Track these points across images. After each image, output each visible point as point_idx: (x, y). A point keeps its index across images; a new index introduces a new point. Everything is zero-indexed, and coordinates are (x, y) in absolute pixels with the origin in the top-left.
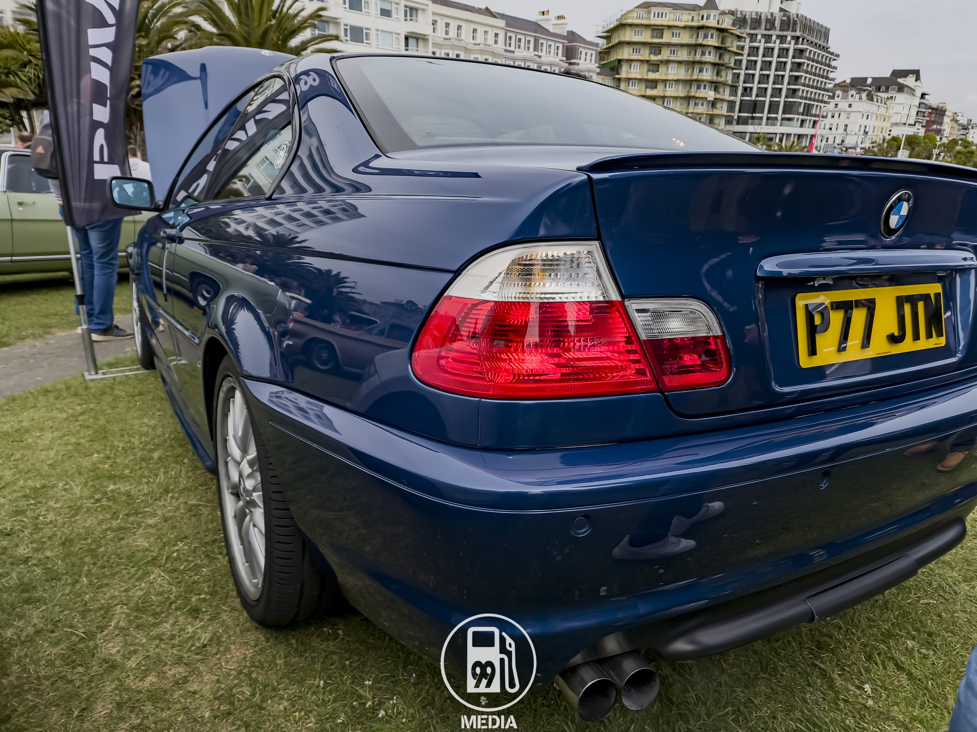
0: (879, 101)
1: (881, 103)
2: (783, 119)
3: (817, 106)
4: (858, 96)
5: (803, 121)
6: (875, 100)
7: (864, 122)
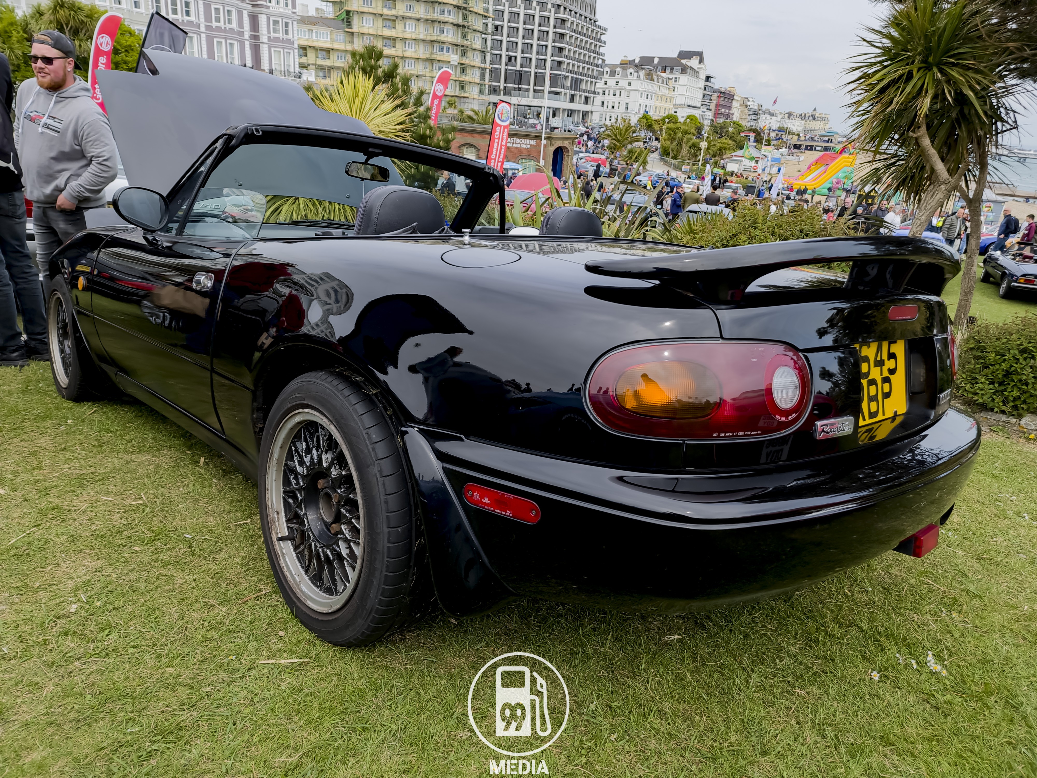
0: (660, 81)
1: (663, 83)
2: (550, 92)
3: (587, 81)
4: (636, 74)
5: (573, 96)
6: (656, 79)
7: (644, 101)
